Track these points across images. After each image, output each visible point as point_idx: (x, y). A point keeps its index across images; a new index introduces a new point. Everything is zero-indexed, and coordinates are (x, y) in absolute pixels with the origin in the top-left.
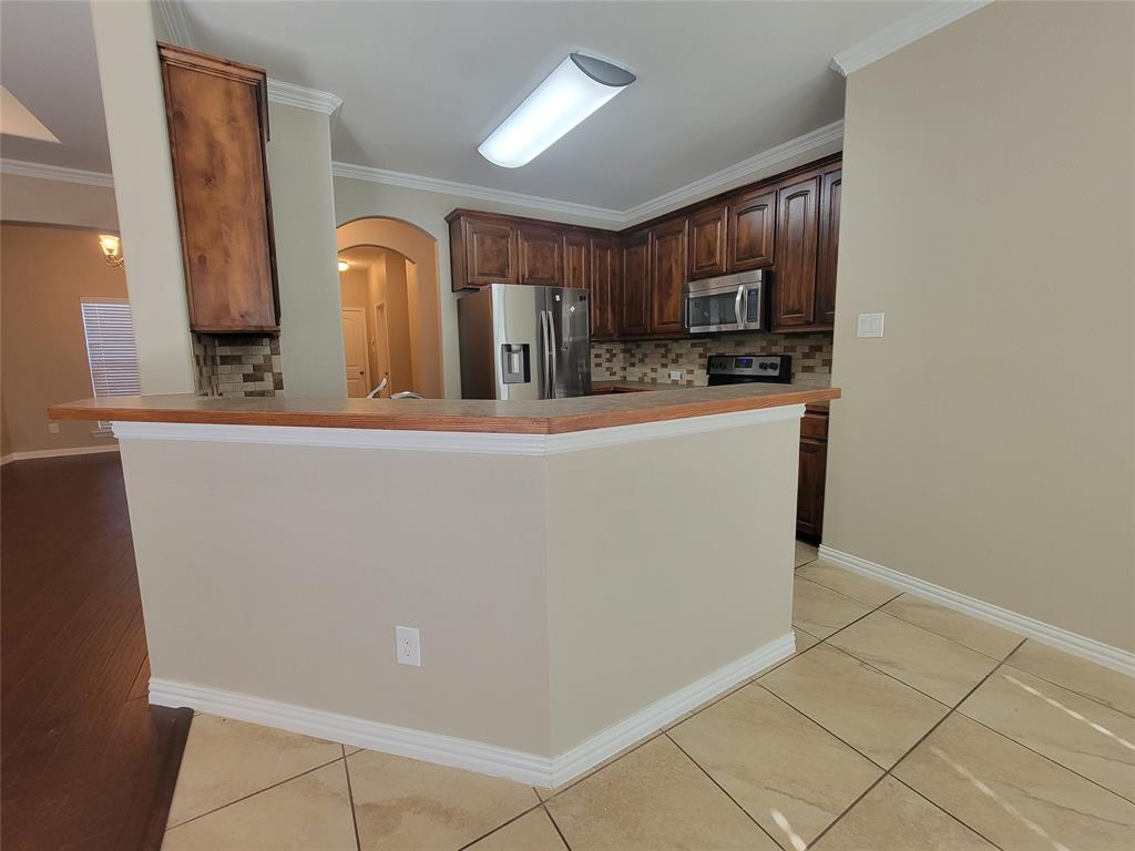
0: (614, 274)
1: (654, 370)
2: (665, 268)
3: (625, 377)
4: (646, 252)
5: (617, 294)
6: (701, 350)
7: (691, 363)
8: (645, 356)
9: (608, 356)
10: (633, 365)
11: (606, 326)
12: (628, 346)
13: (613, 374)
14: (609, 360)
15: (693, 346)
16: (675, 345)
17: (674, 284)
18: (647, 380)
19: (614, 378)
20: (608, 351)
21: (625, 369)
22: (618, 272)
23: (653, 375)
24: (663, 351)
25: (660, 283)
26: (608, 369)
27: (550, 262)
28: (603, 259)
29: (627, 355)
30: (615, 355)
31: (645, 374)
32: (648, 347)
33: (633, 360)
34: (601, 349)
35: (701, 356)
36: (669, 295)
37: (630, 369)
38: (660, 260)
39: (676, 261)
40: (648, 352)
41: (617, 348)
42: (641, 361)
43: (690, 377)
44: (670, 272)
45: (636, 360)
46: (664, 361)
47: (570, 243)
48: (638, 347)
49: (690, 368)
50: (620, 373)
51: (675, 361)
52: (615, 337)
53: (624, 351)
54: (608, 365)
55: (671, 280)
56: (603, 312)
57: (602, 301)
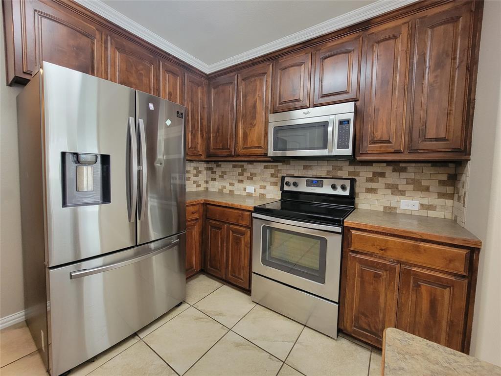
0: (203, 107)
1: (231, 184)
2: (250, 103)
3: (207, 188)
4: (232, 91)
5: (205, 123)
6: (273, 171)
7: (264, 180)
8: (224, 173)
9: (195, 172)
10: (214, 179)
11: (196, 148)
12: (210, 165)
13: (198, 186)
14: (196, 176)
15: (265, 167)
16: (250, 166)
17: (258, 116)
18: (226, 191)
19: (200, 189)
20: (195, 168)
21: (207, 182)
22: (206, 106)
23: (231, 188)
24: (239, 170)
25: (244, 116)
26: (195, 182)
27: (145, 80)
28: (194, 93)
29: (210, 172)
30: (200, 172)
31: (224, 187)
32: (227, 167)
33: (214, 176)
34: (190, 167)
35: (272, 175)
36: (253, 125)
37: (211, 183)
38: (245, 96)
39: (261, 98)
40: (228, 170)
41: (202, 166)
42: (221, 177)
43: (262, 191)
44: (255, 106)
45: (216, 176)
46: (241, 178)
47: (168, 71)
48: (219, 166)
49: (263, 184)
50: (204, 185)
51: (250, 178)
52: (203, 158)
53: (208, 169)
54: (195, 179)
55: (255, 112)
56: (194, 136)
57: (193, 127)
